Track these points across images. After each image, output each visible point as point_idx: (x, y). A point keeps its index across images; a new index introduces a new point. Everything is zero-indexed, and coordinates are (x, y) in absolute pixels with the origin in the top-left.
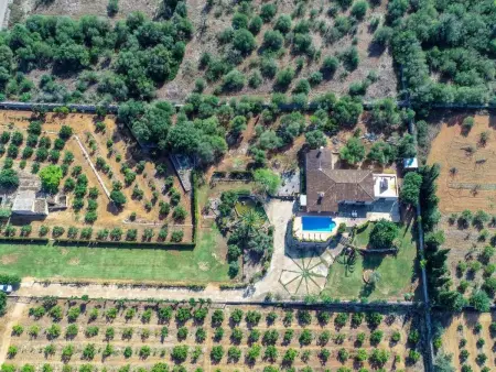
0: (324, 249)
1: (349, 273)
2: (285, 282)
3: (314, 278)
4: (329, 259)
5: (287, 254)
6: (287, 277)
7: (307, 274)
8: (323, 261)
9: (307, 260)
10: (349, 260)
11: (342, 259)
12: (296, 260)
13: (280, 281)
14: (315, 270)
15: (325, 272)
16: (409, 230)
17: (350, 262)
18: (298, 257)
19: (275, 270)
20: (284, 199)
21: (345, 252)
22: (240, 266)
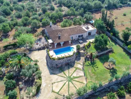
0: (74, 63)
1: (96, 69)
2: (57, 91)
3: (76, 79)
4: (80, 66)
5: (52, 73)
6: (57, 86)
7: (70, 79)
8: (77, 69)
9: (66, 72)
10: (91, 62)
11: (87, 63)
12: (59, 74)
13: (53, 91)
14: (75, 75)
15: (82, 74)
16: (110, 41)
17: (93, 63)
18: (60, 72)
19: (47, 86)
20: (39, 49)
21: (86, 59)
22: (18, 92)
